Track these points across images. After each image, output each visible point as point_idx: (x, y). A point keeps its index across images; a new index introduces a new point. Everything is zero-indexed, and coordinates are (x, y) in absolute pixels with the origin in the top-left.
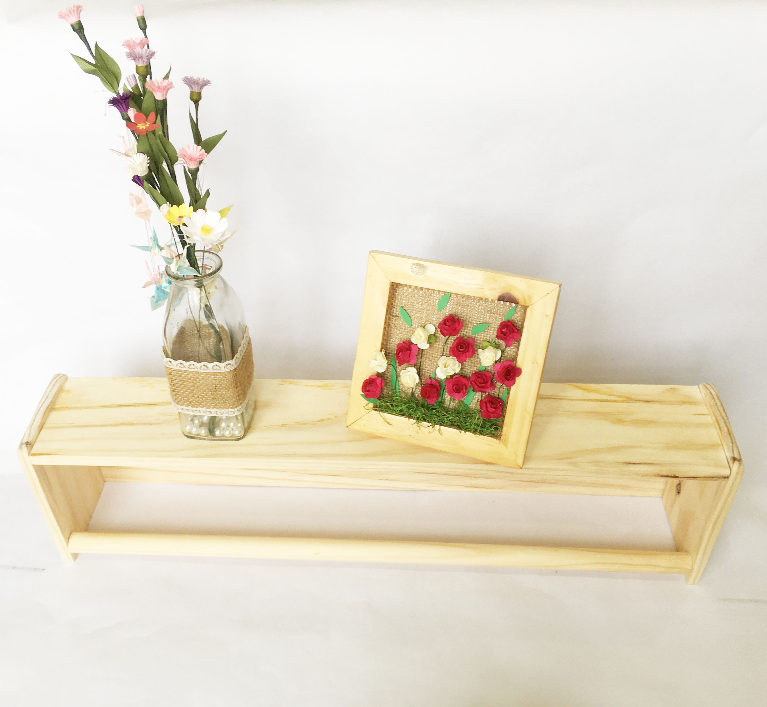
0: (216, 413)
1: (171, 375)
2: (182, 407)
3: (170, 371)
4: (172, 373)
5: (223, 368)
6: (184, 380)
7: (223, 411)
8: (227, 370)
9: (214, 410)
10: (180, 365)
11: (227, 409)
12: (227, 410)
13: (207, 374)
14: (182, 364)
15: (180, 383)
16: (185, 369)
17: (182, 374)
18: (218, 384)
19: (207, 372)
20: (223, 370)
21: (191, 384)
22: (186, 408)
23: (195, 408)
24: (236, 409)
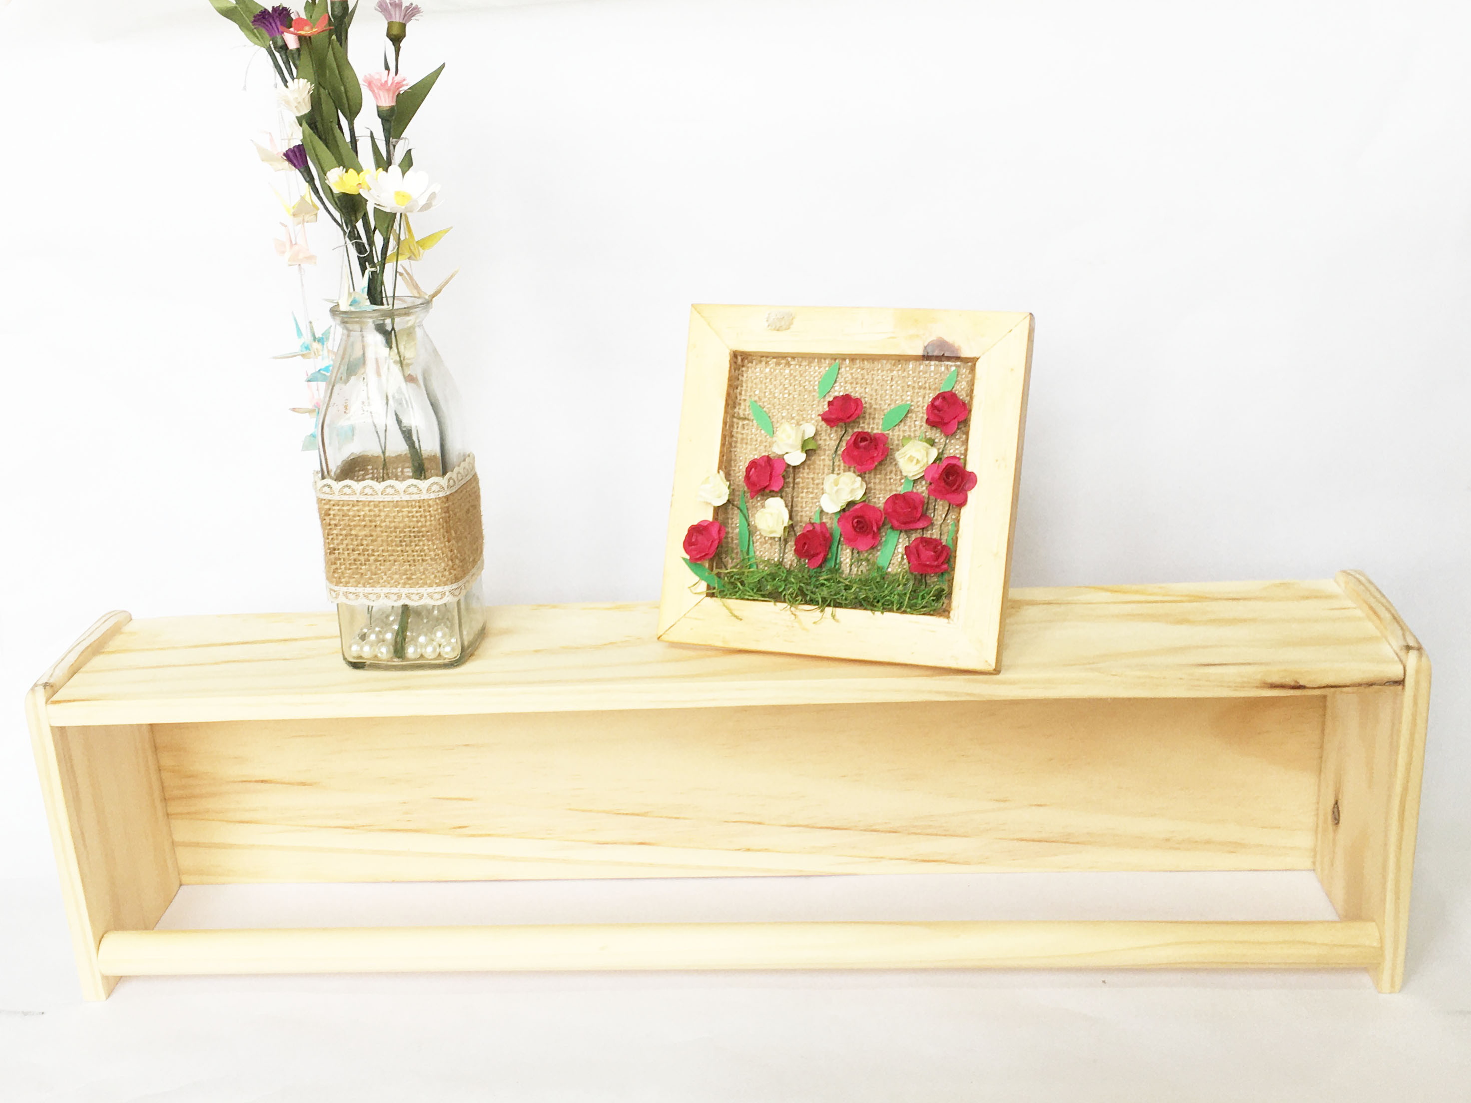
0: (408, 596)
1: (329, 515)
2: (345, 589)
3: (327, 507)
4: (332, 512)
5: (424, 491)
6: (352, 524)
7: (422, 590)
8: (433, 496)
9: (405, 591)
10: (346, 490)
11: (431, 586)
12: (430, 590)
13: (397, 504)
14: (349, 487)
15: (344, 532)
16: (354, 498)
17: (349, 510)
18: (414, 528)
19: (395, 499)
20: (425, 496)
21: (364, 533)
22: (352, 589)
23: (371, 589)
24: (447, 588)
